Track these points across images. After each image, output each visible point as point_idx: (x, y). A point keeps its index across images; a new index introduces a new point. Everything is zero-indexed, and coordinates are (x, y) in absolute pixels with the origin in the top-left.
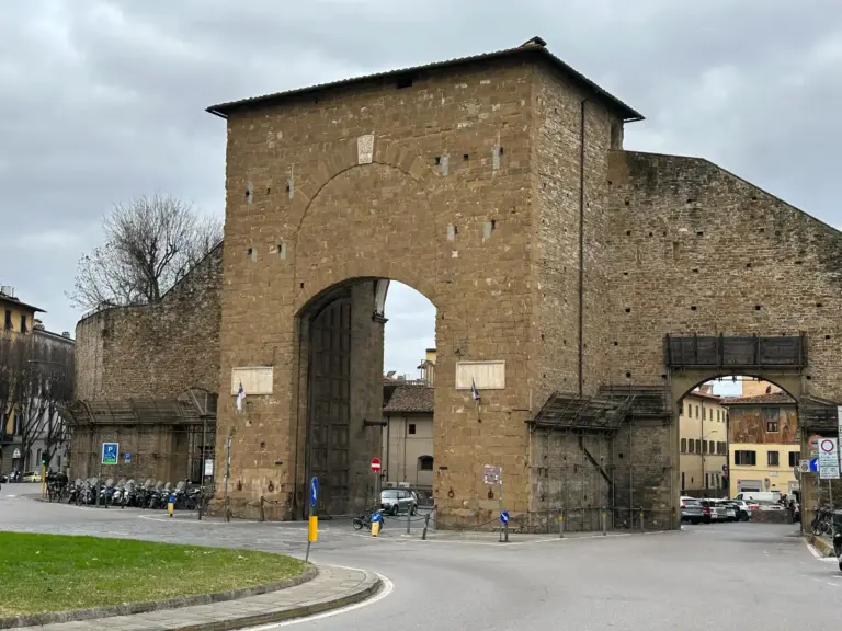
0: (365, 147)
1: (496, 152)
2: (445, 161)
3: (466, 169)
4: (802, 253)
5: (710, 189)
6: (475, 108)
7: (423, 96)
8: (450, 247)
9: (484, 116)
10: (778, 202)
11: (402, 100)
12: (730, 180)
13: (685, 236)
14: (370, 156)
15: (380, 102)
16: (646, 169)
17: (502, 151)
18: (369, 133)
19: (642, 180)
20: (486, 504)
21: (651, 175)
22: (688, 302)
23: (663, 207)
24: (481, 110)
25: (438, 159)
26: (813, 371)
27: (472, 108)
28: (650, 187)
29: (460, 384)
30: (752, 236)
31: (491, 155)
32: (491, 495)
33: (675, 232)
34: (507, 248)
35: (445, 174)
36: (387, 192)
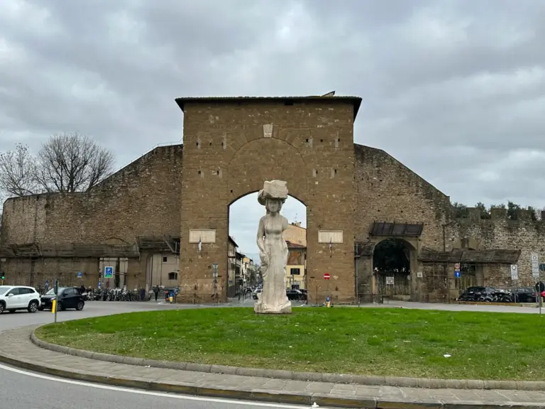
0: (268, 130)
1: (337, 140)
2: (311, 141)
3: (322, 146)
4: (417, 191)
5: (385, 163)
6: (325, 120)
7: (300, 111)
8: (314, 180)
9: (330, 124)
10: (409, 171)
11: (288, 111)
12: (392, 159)
13: (375, 181)
14: (270, 134)
15: (275, 110)
16: (361, 152)
17: (339, 140)
18: (270, 123)
19: (359, 156)
20: (334, 293)
21: (363, 154)
22: (376, 208)
23: (368, 168)
24: (329, 121)
25: (307, 140)
26: (421, 238)
27: (324, 120)
28: (363, 159)
29: (320, 241)
30: (400, 183)
31: (334, 141)
32: (337, 289)
33: (372, 179)
34: (343, 182)
35: (311, 146)
36: (280, 152)
